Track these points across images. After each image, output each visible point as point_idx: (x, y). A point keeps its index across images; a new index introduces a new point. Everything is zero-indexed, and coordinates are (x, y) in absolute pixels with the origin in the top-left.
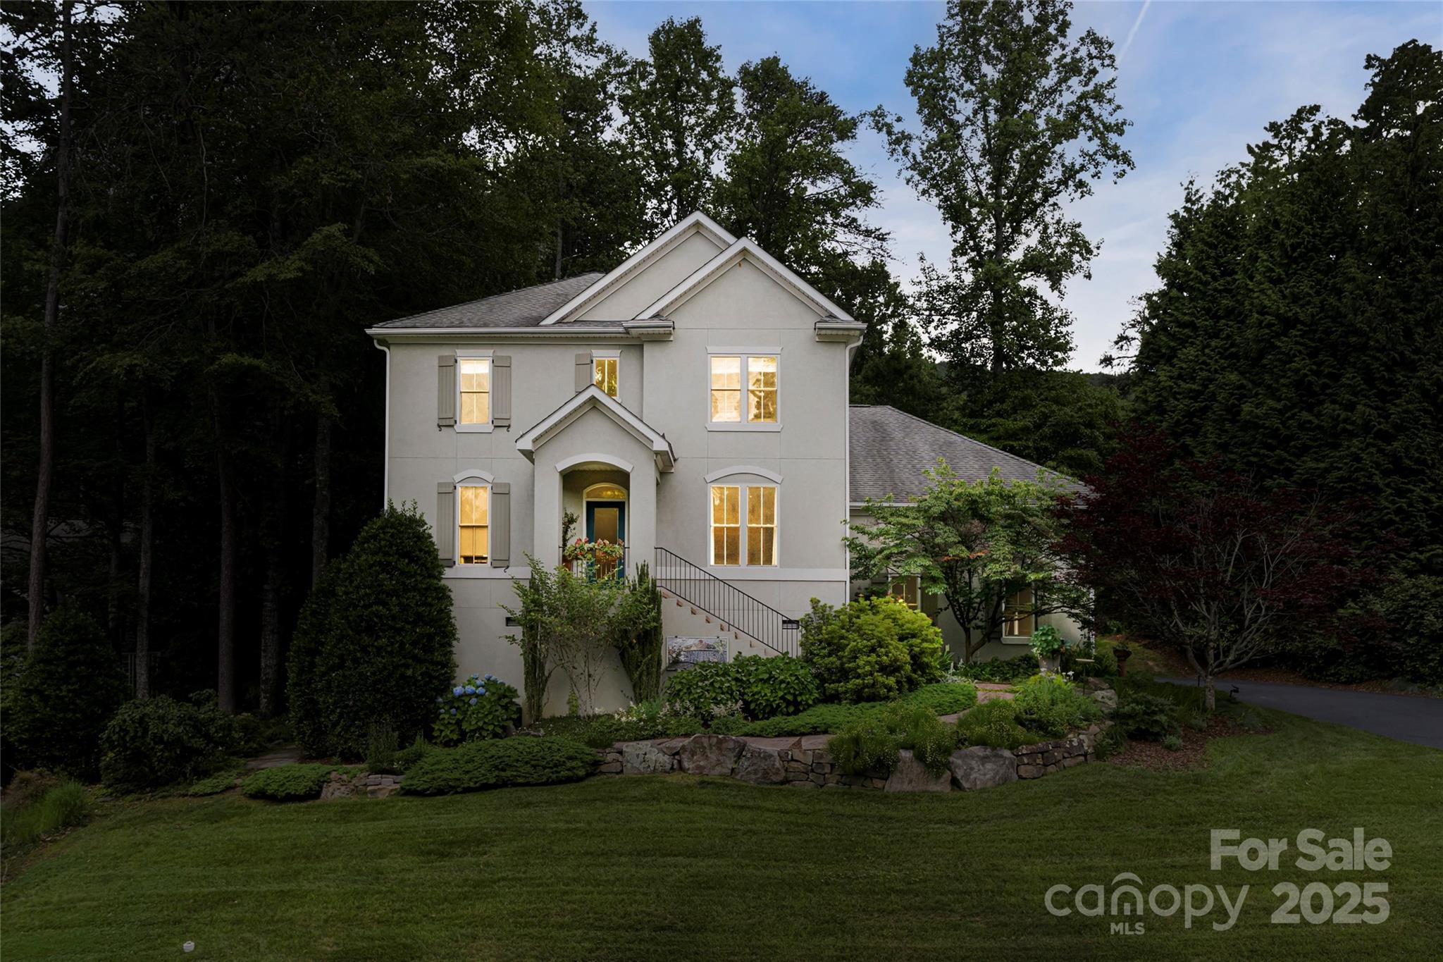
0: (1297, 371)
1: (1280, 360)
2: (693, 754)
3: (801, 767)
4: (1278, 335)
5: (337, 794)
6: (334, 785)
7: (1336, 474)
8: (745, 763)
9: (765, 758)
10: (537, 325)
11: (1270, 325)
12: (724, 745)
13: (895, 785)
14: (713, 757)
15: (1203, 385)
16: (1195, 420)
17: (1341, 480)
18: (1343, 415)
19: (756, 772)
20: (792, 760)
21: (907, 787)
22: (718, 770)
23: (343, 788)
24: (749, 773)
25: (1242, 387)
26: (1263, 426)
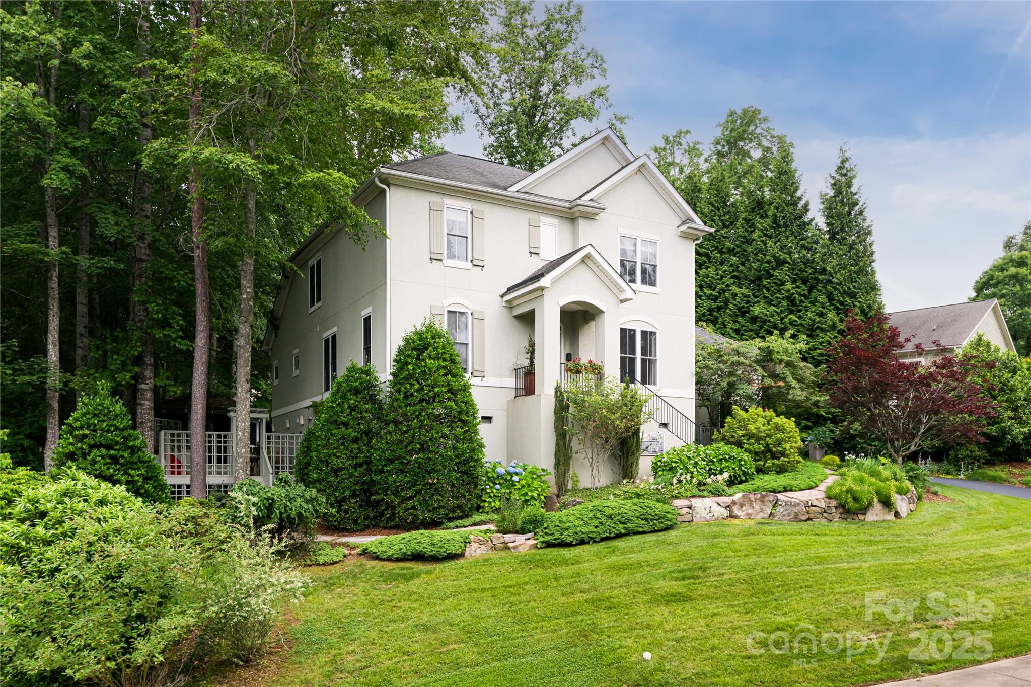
0: (788, 291)
1: (775, 283)
2: (742, 506)
3: (819, 510)
4: (774, 269)
5: (479, 551)
6: (475, 545)
7: (818, 351)
8: (780, 509)
9: (795, 506)
10: (506, 189)
11: (769, 262)
12: (767, 499)
13: (870, 517)
14: (757, 506)
15: (719, 292)
16: (715, 313)
17: (821, 355)
18: (818, 319)
19: (789, 515)
20: (812, 506)
21: (876, 519)
22: (761, 515)
23: (483, 547)
24: (784, 516)
25: (748, 297)
26: (769, 321)
